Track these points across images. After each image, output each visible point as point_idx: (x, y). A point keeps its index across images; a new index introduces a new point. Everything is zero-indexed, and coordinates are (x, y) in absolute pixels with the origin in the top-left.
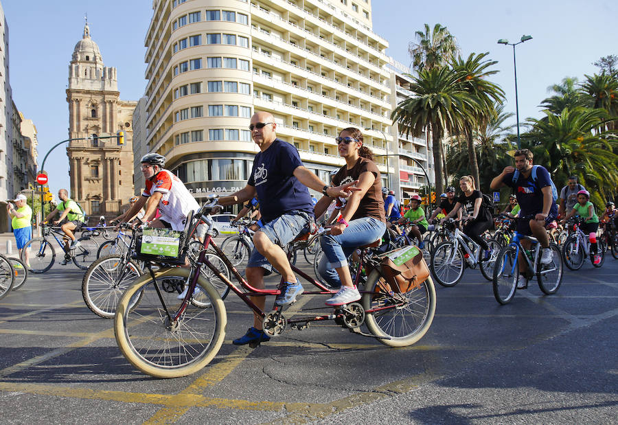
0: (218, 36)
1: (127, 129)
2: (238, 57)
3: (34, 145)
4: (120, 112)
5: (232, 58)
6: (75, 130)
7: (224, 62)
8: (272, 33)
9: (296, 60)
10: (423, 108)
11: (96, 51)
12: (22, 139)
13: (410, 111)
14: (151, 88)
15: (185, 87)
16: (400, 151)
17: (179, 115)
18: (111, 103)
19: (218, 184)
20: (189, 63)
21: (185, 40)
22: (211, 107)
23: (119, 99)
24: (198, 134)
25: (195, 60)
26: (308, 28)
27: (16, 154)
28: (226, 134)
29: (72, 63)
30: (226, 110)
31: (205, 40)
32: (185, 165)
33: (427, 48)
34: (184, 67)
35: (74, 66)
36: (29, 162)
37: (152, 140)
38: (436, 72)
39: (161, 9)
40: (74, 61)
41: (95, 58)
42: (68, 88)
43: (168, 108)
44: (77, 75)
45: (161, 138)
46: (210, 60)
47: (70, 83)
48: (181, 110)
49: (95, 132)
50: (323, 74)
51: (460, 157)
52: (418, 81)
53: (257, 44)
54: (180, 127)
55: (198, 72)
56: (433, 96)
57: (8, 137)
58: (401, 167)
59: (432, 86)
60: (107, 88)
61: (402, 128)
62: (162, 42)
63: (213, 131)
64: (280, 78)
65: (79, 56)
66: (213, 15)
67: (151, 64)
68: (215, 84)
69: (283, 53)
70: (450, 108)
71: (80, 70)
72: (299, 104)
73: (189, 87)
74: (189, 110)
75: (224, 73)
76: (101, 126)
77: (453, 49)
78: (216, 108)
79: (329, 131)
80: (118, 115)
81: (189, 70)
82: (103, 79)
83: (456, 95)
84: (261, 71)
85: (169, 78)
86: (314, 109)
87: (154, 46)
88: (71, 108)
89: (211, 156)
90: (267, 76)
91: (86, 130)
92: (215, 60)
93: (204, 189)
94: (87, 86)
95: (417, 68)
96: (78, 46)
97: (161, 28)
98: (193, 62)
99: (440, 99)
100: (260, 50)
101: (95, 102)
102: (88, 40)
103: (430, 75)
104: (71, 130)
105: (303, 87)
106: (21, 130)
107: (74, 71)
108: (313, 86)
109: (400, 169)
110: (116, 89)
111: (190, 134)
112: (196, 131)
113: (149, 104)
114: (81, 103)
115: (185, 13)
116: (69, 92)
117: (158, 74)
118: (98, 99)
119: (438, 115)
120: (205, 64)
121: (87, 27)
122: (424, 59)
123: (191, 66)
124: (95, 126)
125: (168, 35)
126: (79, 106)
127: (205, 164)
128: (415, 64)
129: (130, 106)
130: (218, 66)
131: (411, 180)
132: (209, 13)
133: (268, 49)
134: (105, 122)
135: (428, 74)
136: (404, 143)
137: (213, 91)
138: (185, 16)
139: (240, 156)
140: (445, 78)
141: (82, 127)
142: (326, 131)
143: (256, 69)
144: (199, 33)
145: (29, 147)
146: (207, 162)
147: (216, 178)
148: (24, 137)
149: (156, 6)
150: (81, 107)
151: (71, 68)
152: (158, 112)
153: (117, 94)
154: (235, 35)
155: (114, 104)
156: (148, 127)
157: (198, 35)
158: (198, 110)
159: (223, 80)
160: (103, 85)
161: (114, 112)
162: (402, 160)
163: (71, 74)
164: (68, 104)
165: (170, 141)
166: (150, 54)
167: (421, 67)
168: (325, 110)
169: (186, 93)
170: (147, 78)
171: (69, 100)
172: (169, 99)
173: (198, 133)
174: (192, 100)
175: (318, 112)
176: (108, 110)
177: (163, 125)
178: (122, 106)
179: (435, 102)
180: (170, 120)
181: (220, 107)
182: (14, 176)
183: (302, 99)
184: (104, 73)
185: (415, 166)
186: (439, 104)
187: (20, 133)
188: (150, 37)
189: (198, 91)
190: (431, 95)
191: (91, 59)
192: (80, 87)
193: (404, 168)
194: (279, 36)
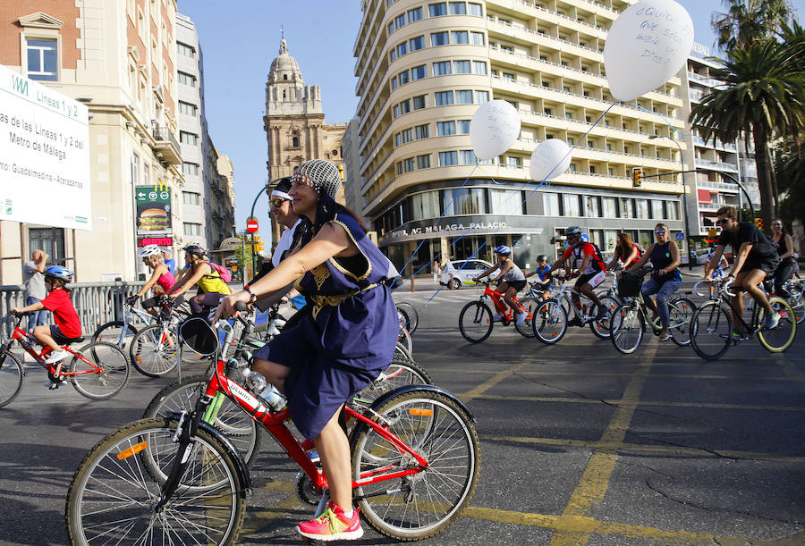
0: (445, 34)
1: (335, 158)
2: (471, 59)
3: (230, 184)
4: (326, 137)
5: (464, 61)
6: (275, 163)
7: (454, 67)
8: (514, 23)
9: (547, 55)
10: (738, 102)
11: (295, 68)
12: (218, 179)
13: (718, 109)
14: (363, 107)
15: (407, 102)
16: (697, 163)
17: (400, 137)
18: (314, 128)
19: (452, 221)
20: (410, 72)
21: (404, 44)
22: (440, 125)
23: (324, 123)
24: (424, 160)
25: (417, 67)
26: (560, 10)
27: (214, 196)
28: (460, 156)
29: (268, 84)
30: (459, 128)
31: (429, 42)
32: (410, 199)
33: (740, 18)
34: (404, 77)
35: (271, 88)
36: (227, 205)
37: (367, 170)
38: (758, 49)
39: (372, 9)
40: (271, 82)
41: (294, 77)
42: (265, 115)
43: (387, 130)
44: (275, 98)
45: (379, 167)
46: (436, 65)
47: (268, 108)
48: (403, 131)
49: (297, 164)
50: (584, 69)
51: (797, 166)
52: (729, 65)
53: (495, 39)
54: (402, 152)
55: (421, 82)
56: (753, 84)
57: (206, 178)
58: (699, 185)
59: (751, 70)
60: (310, 111)
61: (705, 133)
62: (376, 50)
63: (444, 154)
64: (526, 80)
65: (276, 76)
66: (438, 10)
67: (363, 76)
68: (444, 95)
69: (530, 47)
70: (783, 100)
71: (278, 92)
72: (554, 111)
73: (411, 102)
74: (413, 131)
75: (455, 81)
76: (304, 157)
77: (783, 12)
78: (446, 125)
79: (595, 144)
80: (324, 141)
81: (410, 80)
82: (305, 100)
83: (790, 79)
84: (501, 74)
85: (386, 93)
86: (574, 115)
87: (365, 55)
88: (269, 137)
89: (441, 186)
90: (510, 79)
91: (288, 162)
92: (442, 65)
93: (435, 228)
94: (287, 110)
95: (725, 47)
96: (274, 64)
97: (374, 33)
98: (415, 70)
99: (766, 87)
100: (499, 46)
101: (296, 128)
102: (285, 56)
103: (748, 54)
104: (269, 164)
105: (557, 89)
106: (218, 168)
107: (271, 94)
108: (571, 86)
109: (697, 188)
110: (320, 111)
111: (415, 159)
112: (423, 156)
113: (362, 126)
114: (280, 131)
115: (402, 12)
116: (267, 119)
117: (372, 89)
118: (300, 125)
119: (763, 110)
120: (431, 71)
121: (284, 41)
122: (735, 33)
123: (413, 75)
124: (298, 157)
125: (383, 41)
126: (278, 134)
127: (435, 196)
128: (722, 42)
129: (337, 129)
130: (448, 72)
131: (716, 202)
132: (432, 7)
133: (509, 44)
134: (308, 151)
135: (744, 54)
136: (703, 151)
137: (441, 104)
138: (403, 15)
139: (479, 184)
140: (773, 56)
141: (283, 160)
142: (591, 144)
143: (495, 72)
144: (422, 34)
145: (226, 187)
146: (437, 193)
147: (450, 212)
148: (221, 176)
149: (365, 7)
150: (281, 136)
151: (268, 91)
152: (374, 135)
153: (322, 116)
154: (467, 31)
155: (318, 129)
156: (362, 154)
157: (420, 37)
158: (423, 130)
159: (454, 89)
160: (306, 107)
161: (319, 139)
162: (700, 175)
163: (268, 97)
164: (266, 133)
165: (391, 170)
166: (361, 66)
167: (732, 44)
168: (589, 115)
169: (408, 110)
170: (358, 94)
171: (267, 128)
172: (388, 119)
173: (426, 157)
174: (416, 117)
175: (579, 119)
176: (312, 137)
177: (381, 150)
178: (328, 130)
179: (758, 92)
180: (389, 144)
181: (451, 124)
182: (212, 223)
183: (557, 104)
184: (306, 93)
185: (720, 181)
186: (763, 94)
187: (216, 172)
188: (360, 45)
189: (423, 106)
190: (749, 83)
191: (289, 78)
192: (279, 112)
193: (704, 185)
194: (523, 26)
